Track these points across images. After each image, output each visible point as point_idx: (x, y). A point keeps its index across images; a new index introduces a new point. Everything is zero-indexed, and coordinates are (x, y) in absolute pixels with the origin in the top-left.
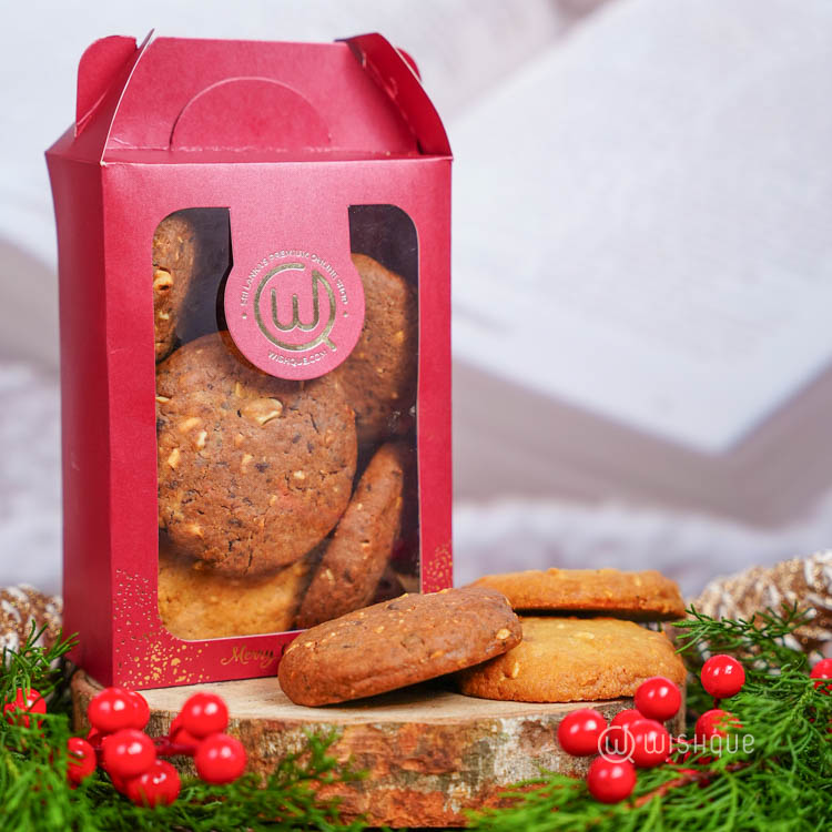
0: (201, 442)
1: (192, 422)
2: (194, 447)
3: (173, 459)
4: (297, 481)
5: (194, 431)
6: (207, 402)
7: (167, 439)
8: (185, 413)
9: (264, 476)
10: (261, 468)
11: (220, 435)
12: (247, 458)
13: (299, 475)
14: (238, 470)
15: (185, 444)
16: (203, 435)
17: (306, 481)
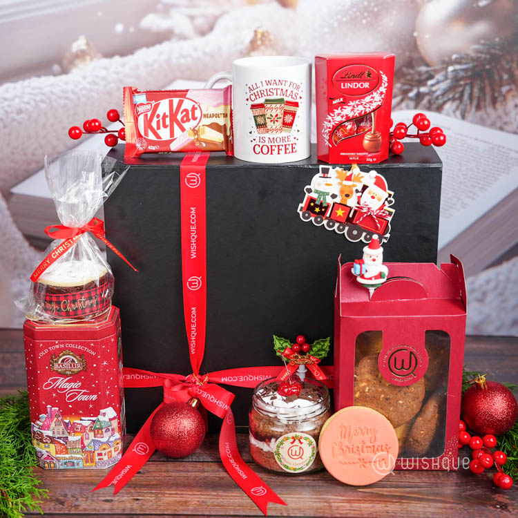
0: (367, 390)
1: (364, 384)
2: (364, 392)
3: (357, 395)
4: (400, 404)
5: (364, 387)
6: (370, 379)
7: (356, 389)
8: (361, 381)
9: (388, 402)
10: (387, 399)
11: (373, 389)
12: (382, 396)
13: (401, 402)
14: (379, 399)
15: (361, 390)
16: (367, 388)
17: (403, 404)
